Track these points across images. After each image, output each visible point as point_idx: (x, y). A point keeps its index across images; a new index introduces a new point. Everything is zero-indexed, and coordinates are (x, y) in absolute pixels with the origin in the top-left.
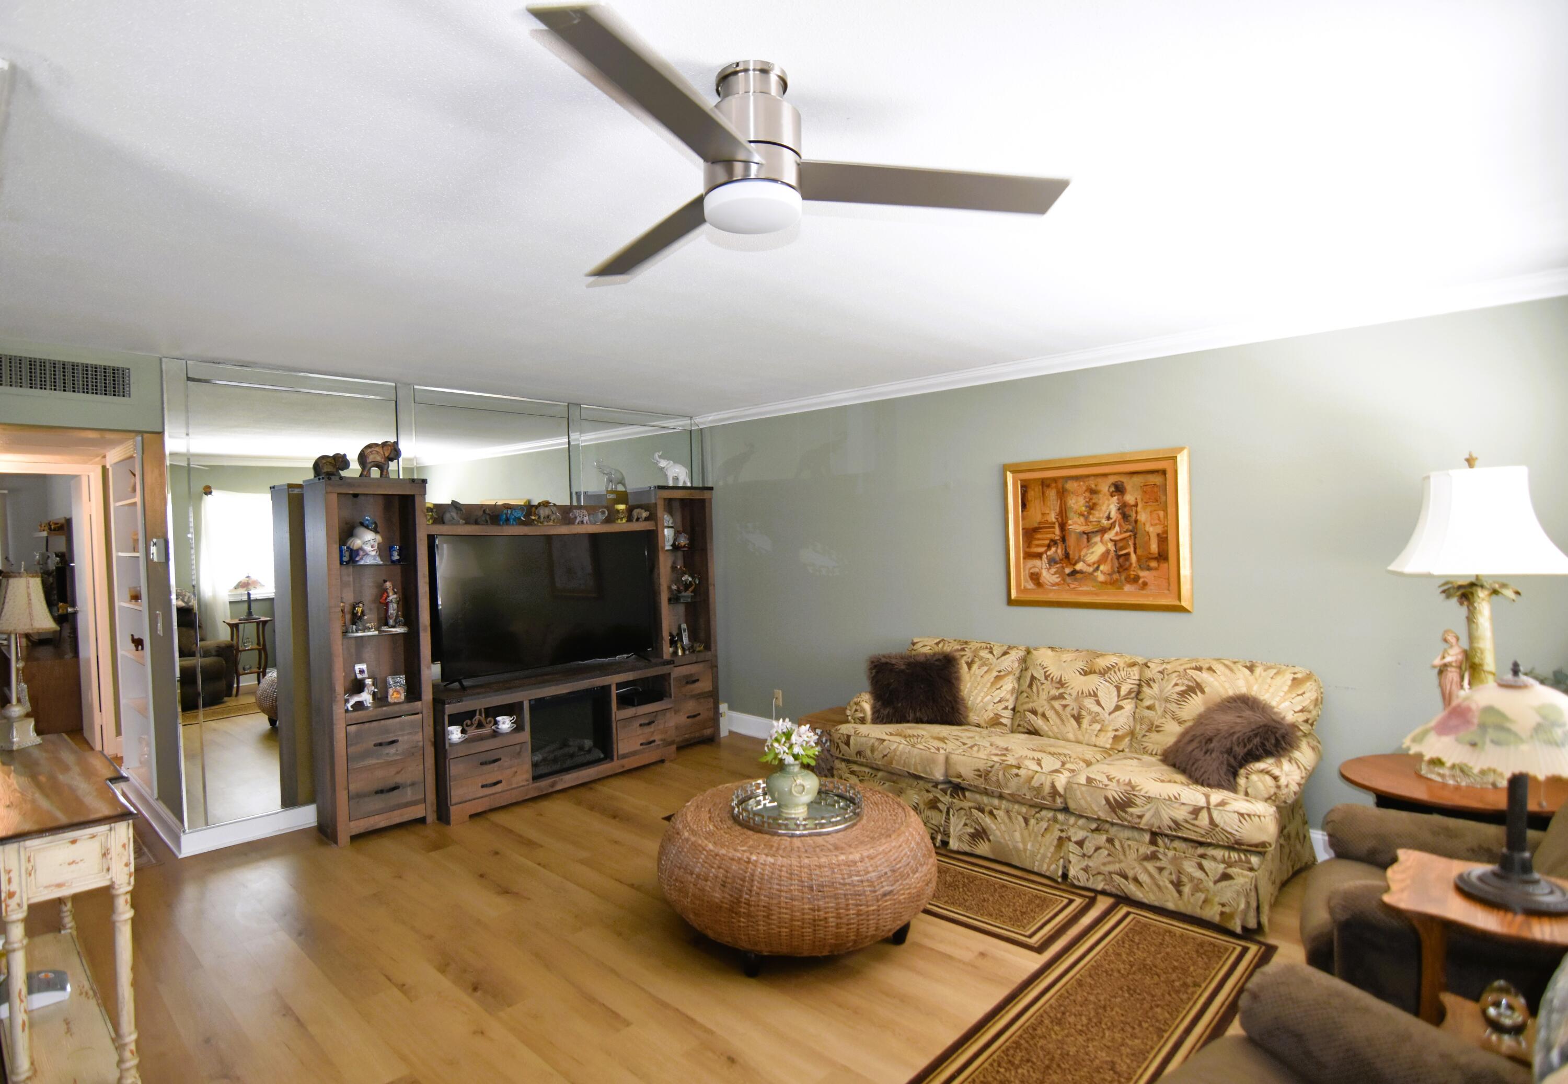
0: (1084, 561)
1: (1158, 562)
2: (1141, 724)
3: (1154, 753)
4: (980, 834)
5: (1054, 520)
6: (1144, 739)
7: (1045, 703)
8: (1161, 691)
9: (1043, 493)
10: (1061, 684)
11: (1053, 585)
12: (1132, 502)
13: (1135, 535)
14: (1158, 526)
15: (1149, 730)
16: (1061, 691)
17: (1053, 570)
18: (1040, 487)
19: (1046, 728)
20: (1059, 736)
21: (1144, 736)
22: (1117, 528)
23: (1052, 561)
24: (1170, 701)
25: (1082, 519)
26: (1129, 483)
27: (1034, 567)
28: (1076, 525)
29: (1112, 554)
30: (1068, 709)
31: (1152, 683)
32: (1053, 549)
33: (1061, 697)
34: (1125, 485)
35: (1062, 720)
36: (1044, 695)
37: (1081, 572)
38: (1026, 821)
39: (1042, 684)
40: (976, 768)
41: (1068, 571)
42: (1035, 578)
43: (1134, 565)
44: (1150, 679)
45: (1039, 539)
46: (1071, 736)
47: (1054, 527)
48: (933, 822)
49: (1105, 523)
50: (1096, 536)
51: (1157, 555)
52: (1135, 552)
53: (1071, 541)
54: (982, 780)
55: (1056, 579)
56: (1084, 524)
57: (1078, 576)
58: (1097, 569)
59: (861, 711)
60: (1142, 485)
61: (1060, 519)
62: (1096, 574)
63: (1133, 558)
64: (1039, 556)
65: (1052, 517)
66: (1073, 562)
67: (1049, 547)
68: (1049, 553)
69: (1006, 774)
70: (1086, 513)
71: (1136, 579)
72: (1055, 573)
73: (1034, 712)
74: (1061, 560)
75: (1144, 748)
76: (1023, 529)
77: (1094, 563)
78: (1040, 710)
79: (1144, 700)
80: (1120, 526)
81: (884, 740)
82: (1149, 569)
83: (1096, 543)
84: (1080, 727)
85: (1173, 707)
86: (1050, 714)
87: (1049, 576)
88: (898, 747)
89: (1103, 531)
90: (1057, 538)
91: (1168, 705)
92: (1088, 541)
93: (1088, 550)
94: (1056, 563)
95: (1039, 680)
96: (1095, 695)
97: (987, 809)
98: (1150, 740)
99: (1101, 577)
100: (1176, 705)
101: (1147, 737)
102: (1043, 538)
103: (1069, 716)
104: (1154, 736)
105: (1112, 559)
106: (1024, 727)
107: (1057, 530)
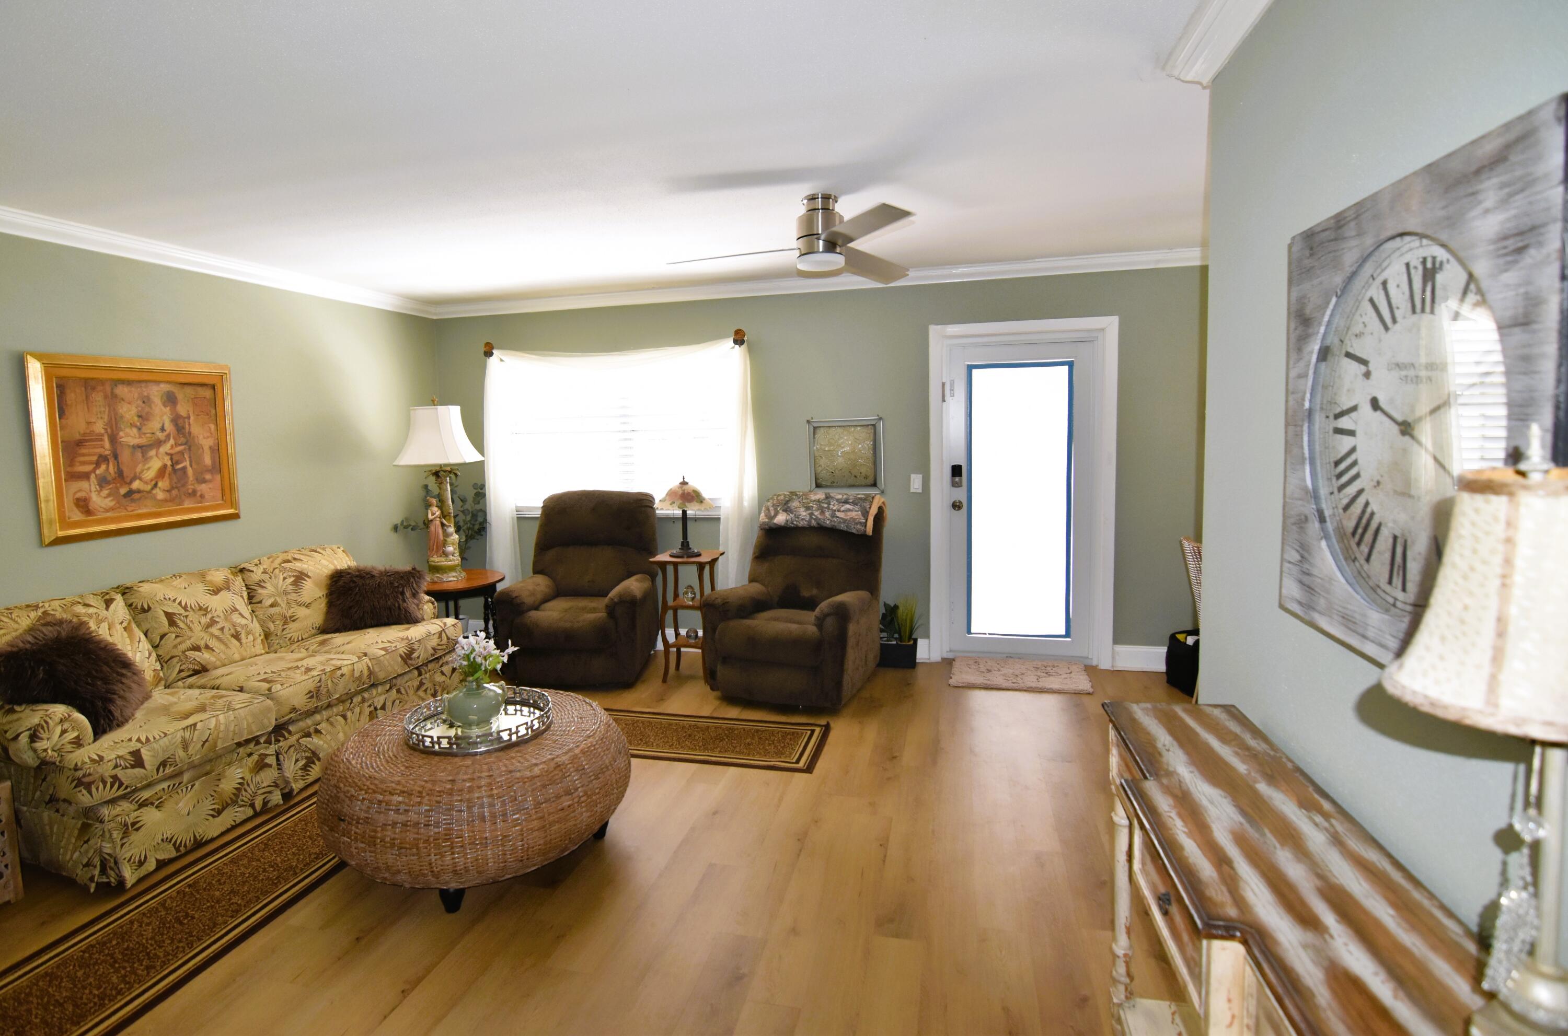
0: (140, 479)
1: (212, 473)
2: (273, 622)
3: (300, 639)
4: (312, 758)
5: (103, 431)
6: (285, 632)
7: (203, 634)
8: (276, 587)
9: (87, 397)
10: (204, 610)
11: (107, 511)
12: (184, 413)
13: (190, 449)
14: (209, 439)
15: (285, 623)
16: (209, 616)
17: (105, 492)
18: (83, 389)
19: (213, 659)
20: (226, 662)
21: (283, 630)
22: (172, 441)
23: (103, 482)
24: (289, 593)
25: (135, 430)
26: (180, 394)
27: (80, 490)
28: (129, 437)
29: (169, 469)
30: (226, 630)
31: (262, 584)
32: (103, 467)
33: (213, 622)
34: (177, 395)
35: (226, 645)
36: (197, 628)
37: (139, 491)
38: (344, 717)
39: (186, 616)
40: (307, 692)
41: (123, 491)
42: (83, 505)
43: (191, 479)
44: (260, 581)
45: (84, 455)
46: (237, 657)
47: (102, 440)
48: (265, 784)
49: (161, 436)
50: (151, 450)
51: (210, 468)
52: (191, 466)
53: (125, 456)
54: (314, 700)
55: (109, 502)
56: (137, 436)
57: (136, 496)
58: (156, 485)
59: (73, 729)
60: (193, 397)
61: (109, 430)
62: (154, 492)
63: (190, 471)
64: (86, 476)
65: (99, 427)
66: (128, 480)
67: (98, 464)
68: (98, 472)
69: (334, 680)
70: (138, 424)
71: (194, 493)
72: (108, 496)
73: (197, 648)
74: (114, 479)
75: (290, 639)
76: (62, 442)
77: (152, 480)
78: (202, 644)
79: (263, 601)
80: (175, 439)
81: (195, 725)
82: (204, 481)
83: (151, 457)
84: (241, 644)
85: (293, 596)
86: (213, 643)
87: (100, 500)
88: (217, 721)
89: (159, 443)
90: (107, 453)
91: (289, 597)
92: (143, 455)
93: (144, 465)
94: (108, 483)
95: (180, 615)
96: (237, 610)
97: (312, 730)
98: (291, 631)
99: (160, 495)
100: (295, 595)
101: (287, 630)
102: (90, 453)
103: (230, 637)
104: (293, 626)
105: (169, 474)
106: (189, 670)
107: (107, 444)
